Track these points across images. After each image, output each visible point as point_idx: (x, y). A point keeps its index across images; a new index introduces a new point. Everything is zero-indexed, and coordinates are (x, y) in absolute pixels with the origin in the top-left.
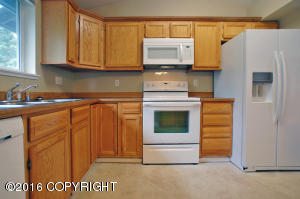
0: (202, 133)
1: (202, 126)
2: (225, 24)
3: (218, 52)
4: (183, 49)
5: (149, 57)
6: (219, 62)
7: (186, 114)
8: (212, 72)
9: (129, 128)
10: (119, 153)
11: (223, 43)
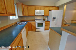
0: (45, 27)
1: (45, 25)
2: (50, 7)
3: (48, 12)
4: (42, 12)
5: (36, 13)
6: (48, 14)
7: (42, 24)
8: (47, 16)
9: (34, 26)
10: (32, 30)
11: (49, 11)
